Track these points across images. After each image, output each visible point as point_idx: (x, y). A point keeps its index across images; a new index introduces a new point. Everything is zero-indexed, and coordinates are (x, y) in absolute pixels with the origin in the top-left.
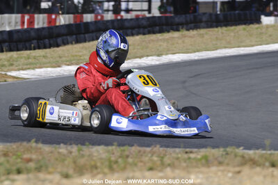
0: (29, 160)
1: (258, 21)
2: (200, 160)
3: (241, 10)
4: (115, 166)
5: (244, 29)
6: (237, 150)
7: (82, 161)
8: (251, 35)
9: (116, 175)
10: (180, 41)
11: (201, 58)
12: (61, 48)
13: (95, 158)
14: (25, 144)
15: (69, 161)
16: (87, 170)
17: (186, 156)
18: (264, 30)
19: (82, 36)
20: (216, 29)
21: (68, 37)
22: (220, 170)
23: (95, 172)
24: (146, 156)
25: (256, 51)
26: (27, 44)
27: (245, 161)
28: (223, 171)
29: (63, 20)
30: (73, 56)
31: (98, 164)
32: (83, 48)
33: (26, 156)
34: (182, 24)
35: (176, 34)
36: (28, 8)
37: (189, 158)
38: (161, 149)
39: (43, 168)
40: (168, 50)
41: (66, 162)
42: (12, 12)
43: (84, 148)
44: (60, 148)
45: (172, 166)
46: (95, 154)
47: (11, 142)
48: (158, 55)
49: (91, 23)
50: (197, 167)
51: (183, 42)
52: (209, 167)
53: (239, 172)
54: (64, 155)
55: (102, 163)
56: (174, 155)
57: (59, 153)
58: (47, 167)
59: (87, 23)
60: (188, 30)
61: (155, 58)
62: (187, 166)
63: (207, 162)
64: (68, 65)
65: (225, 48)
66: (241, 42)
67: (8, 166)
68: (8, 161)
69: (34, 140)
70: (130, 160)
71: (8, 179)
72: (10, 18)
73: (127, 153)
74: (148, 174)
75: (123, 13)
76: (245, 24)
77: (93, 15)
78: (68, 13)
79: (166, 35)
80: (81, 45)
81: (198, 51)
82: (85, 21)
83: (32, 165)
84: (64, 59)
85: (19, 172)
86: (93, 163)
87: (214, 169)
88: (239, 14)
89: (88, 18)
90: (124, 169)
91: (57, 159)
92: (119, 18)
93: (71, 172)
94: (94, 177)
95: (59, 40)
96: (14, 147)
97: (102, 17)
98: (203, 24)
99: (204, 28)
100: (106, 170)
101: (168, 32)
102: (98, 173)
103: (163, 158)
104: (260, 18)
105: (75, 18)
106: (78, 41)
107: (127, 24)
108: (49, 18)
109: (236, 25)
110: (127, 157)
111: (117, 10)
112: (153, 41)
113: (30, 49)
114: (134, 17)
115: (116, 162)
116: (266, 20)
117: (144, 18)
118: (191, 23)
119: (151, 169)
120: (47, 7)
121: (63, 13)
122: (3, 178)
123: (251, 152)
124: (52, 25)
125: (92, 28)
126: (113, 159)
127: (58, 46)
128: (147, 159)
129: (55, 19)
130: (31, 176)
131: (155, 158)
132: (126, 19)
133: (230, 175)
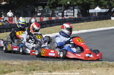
0: (37, 66)
1: (110, 19)
2: (94, 65)
3: (104, 15)
4: (66, 68)
5: (106, 21)
6: (106, 62)
7: (55, 66)
8: (108, 23)
9: (67, 71)
10: (84, 26)
11: (91, 31)
12: (45, 28)
13: (59, 65)
14: (35, 61)
16: (57, 69)
17: (89, 64)
18: (112, 22)
19: (52, 24)
20: (96, 22)
21: (47, 25)
22: (101, 69)
23: (59, 70)
24: (76, 64)
25: (110, 29)
27: (109, 66)
28: (102, 69)
29: (45, 19)
30: (49, 31)
31: (60, 67)
32: (52, 28)
33: (36, 65)
34: (85, 20)
35: (83, 23)
36: (33, 15)
37: (91, 65)
38: (81, 62)
39: (42, 69)
40: (81, 29)
41: (50, 67)
42: (28, 17)
43: (55, 62)
44: (47, 62)
45: (85, 67)
46: (59, 64)
47: (30, 60)
48: (77, 31)
49: (55, 20)
50: (93, 68)
51: (86, 26)
52: (97, 68)
53: (108, 70)
54: (48, 64)
55: (61, 67)
56: (85, 64)
57: (47, 64)
58: (43, 69)
59: (53, 20)
60: (87, 22)
61: (76, 31)
62: (90, 68)
63: (97, 66)
64: (48, 34)
65: (100, 28)
66: (105, 26)
67: (30, 68)
68: (30, 67)
69: (38, 59)
70: (71, 66)
71: (30, 73)
72: (27, 19)
73: (69, 63)
74: (77, 70)
75: (65, 17)
76: (106, 20)
77: (55, 17)
78: (46, 17)
79: (80, 24)
80: (51, 27)
81: (91, 29)
82: (52, 19)
83: (38, 68)
84: (46, 32)
85: (34, 70)
86: (58, 67)
87: (99, 68)
88: (104, 16)
89: (53, 18)
90: (69, 69)
91: (46, 66)
92: (64, 18)
93: (51, 70)
94: (59, 71)
95: (44, 26)
96: (32, 62)
97: (58, 18)
98: (92, 20)
99: (92, 21)
100: (63, 69)
101: (80, 23)
102: (60, 70)
103: (82, 65)
104: (111, 18)
105: (49, 18)
106: (50, 26)
107: (67, 20)
108: (40, 18)
109: (103, 20)
110: (69, 65)
112: (75, 26)
114: (69, 18)
115: (66, 66)
116: (113, 18)
117: (72, 18)
118: (88, 20)
119: (78, 69)
120: (39, 15)
121: (45, 17)
122: (29, 72)
123: (111, 63)
124: (41, 21)
125: (55, 22)
127: (44, 28)
128: (76, 65)
129: (43, 19)
130: (38, 71)
131: (79, 65)
132: (66, 19)
133: (105, 70)
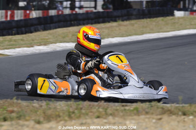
0: (12, 112)
1: (172, 14)
2: (133, 111)
3: (160, 7)
4: (73, 115)
5: (163, 20)
6: (158, 104)
7: (49, 112)
8: (167, 24)
9: (73, 122)
10: (117, 29)
11: (132, 40)
12: (33, 34)
13: (58, 110)
14: (9, 100)
15: (40, 112)
16: (53, 118)
17: (122, 108)
18: (176, 21)
19: (48, 25)
20: (143, 20)
21: (39, 26)
22: (146, 118)
23: (59, 119)
24: (95, 108)
25: (171, 35)
26: (10, 31)
28: (149, 118)
29: (35, 14)
30: (42, 39)
31: (61, 114)
32: (48, 34)
33: (10, 109)
34: (119, 17)
35: (114, 24)
36: (10, 5)
37: (125, 110)
38: (105, 103)
39: (22, 117)
40: (109, 35)
41: (38, 113)
43: (51, 103)
44: (34, 103)
45: (113, 115)
46: (58, 107)
49: (55, 16)
50: (130, 115)
51: (120, 29)
52: (139, 115)
53: (160, 119)
54: (37, 108)
55: (64, 113)
56: (114, 108)
57: (33, 106)
58: (25, 116)
59: (52, 17)
60: (123, 21)
62: (124, 115)
63: (137, 112)
64: (39, 46)
65: (149, 33)
66: (161, 29)
69: (15, 98)
70: (83, 111)
73: (81, 106)
74: (96, 120)
76: (163, 16)
77: (56, 11)
79: (108, 25)
80: (47, 32)
81: (130, 35)
82: (50, 15)
83: (14, 115)
84: (36, 41)
85: (5, 120)
86: (57, 113)
87: (142, 117)
88: (158, 9)
89: (53, 13)
90: (79, 117)
91: (31, 111)
92: (74, 12)
93: (42, 119)
95: (32, 28)
96: (2, 102)
97: (62, 12)
98: (133, 17)
99: (134, 19)
100: (66, 118)
101: (109, 22)
102: (61, 121)
103: (106, 109)
104: (173, 12)
105: (43, 13)
106: (45, 29)
107: (80, 17)
108: (25, 13)
109: (157, 17)
110: (81, 109)
111: (73, 7)
113: (12, 35)
114: (84, 12)
115: (73, 113)
116: (178, 14)
117: (92, 12)
118: (125, 16)
119: (98, 117)
120: (23, 5)
121: (35, 10)
123: (168, 105)
124: (27, 17)
125: (55, 20)
126: (71, 110)
127: (31, 32)
129: (29, 14)
130: (14, 122)
131: (101, 110)
132: (79, 14)
133: (154, 121)
